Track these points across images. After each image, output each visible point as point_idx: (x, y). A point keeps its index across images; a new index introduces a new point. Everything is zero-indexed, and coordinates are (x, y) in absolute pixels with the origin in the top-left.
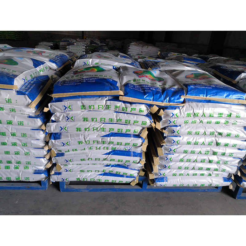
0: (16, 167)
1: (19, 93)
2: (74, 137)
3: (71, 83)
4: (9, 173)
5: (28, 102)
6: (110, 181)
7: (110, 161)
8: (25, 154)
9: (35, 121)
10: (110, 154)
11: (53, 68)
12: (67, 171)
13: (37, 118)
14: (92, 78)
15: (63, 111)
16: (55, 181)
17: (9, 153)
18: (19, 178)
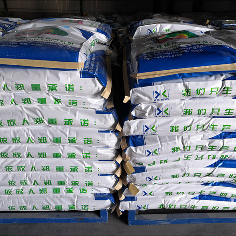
0: (68, 189)
1: (85, 74)
2: (166, 142)
3: (166, 55)
4: (60, 200)
5: (99, 89)
6: (210, 208)
7: (217, 176)
8: (86, 170)
9: (105, 118)
10: (217, 167)
11: (102, 41)
12: (146, 194)
13: (109, 113)
14: (195, 46)
15: (153, 101)
16: (124, 210)
17: (63, 169)
18: (74, 207)
